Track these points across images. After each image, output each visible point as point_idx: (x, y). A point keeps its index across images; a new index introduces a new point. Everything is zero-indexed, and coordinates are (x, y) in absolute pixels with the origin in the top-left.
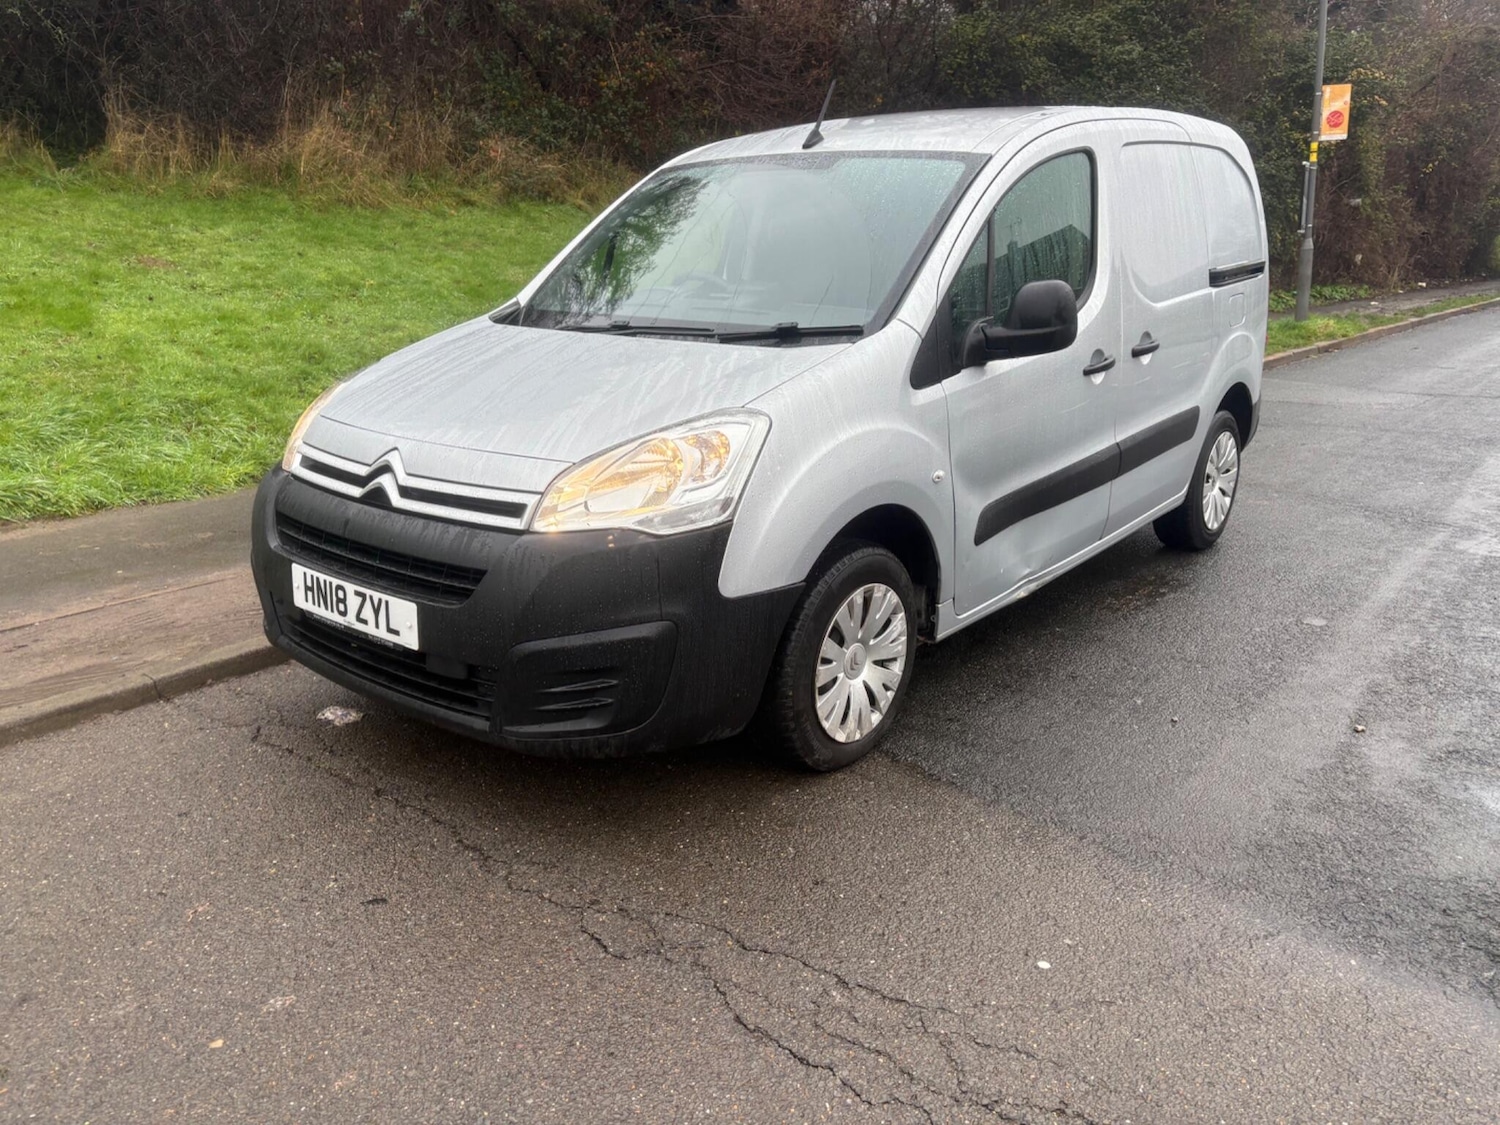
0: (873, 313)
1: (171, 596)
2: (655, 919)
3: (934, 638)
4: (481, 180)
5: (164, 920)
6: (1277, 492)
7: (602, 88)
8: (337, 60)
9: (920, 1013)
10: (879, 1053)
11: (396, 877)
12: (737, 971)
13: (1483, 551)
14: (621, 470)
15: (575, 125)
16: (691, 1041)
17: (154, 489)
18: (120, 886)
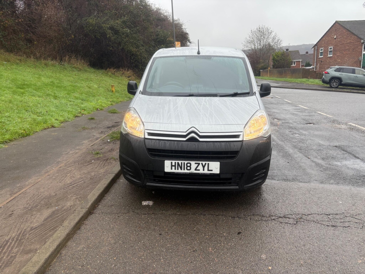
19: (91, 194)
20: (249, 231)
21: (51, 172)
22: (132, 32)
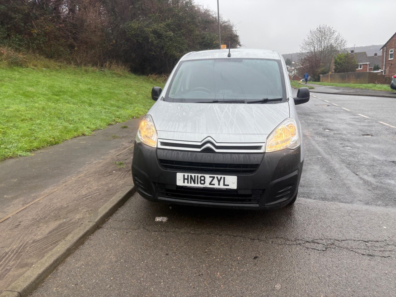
5: (214, 280)
7: (32, 33)
9: (384, 242)
10: (390, 251)
19: (103, 207)
20: (267, 256)
21: (69, 182)
22: (175, 35)
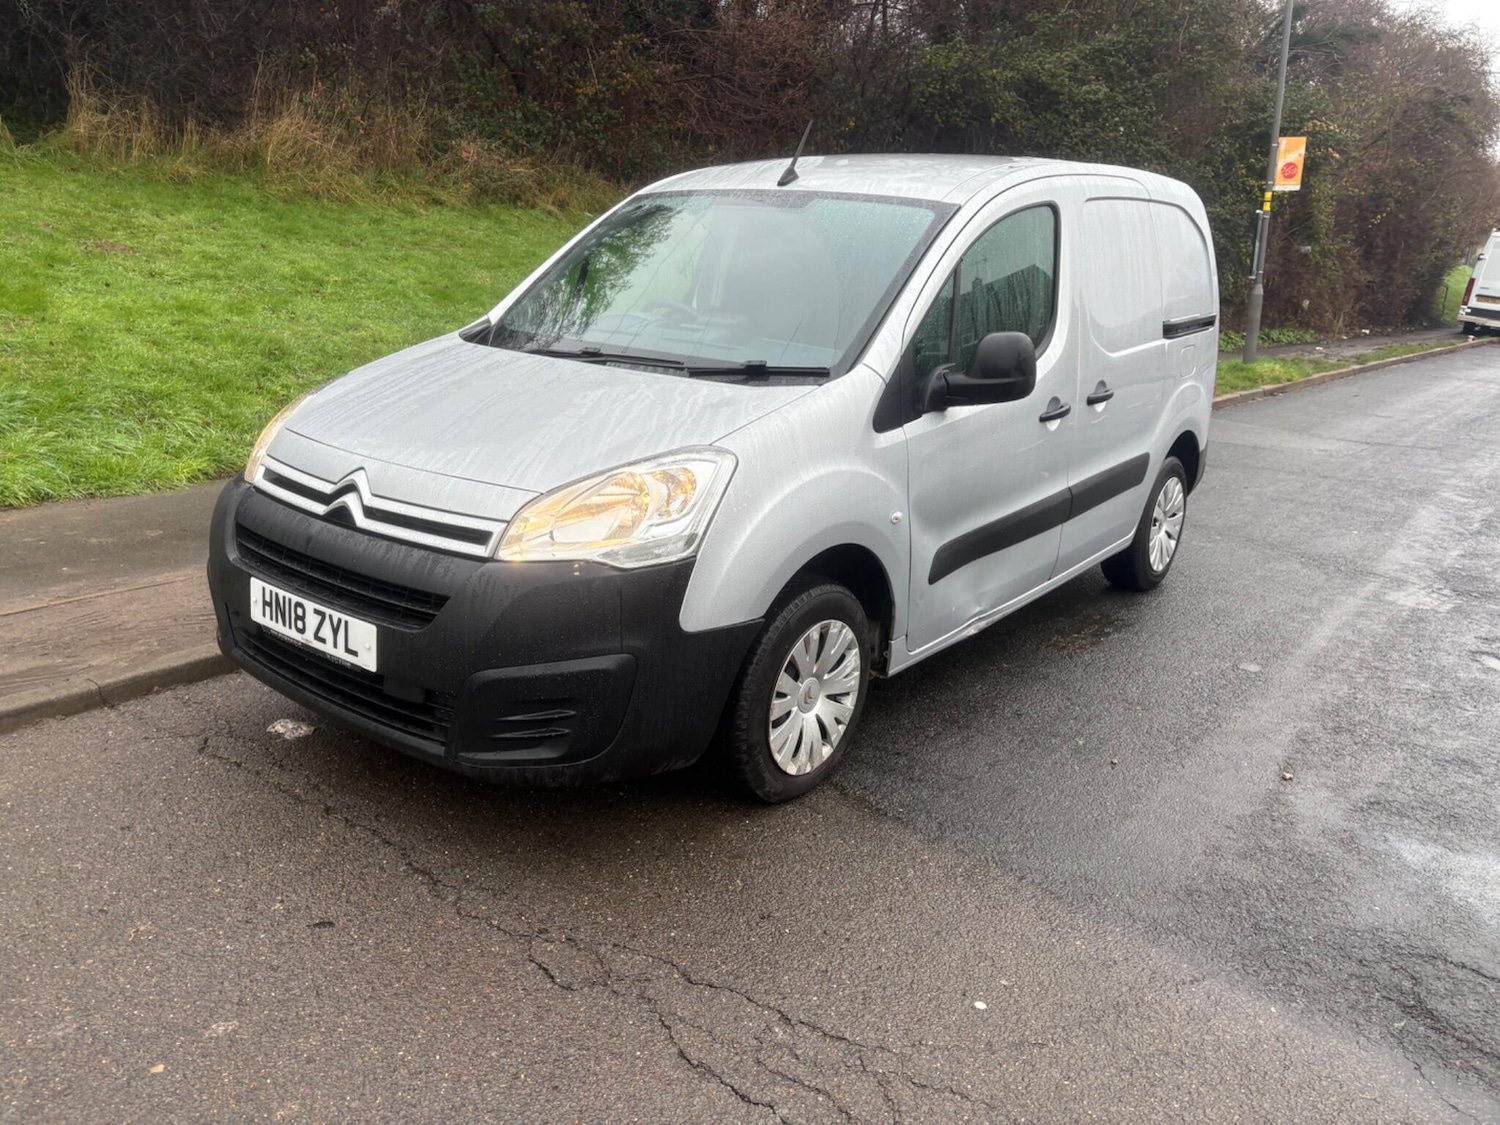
0: (840, 354)
1: (118, 597)
2: (603, 949)
3: (886, 673)
4: (452, 180)
5: (105, 938)
6: (1220, 534)
7: (577, 95)
8: (311, 50)
9: (860, 1051)
10: (819, 1091)
11: (344, 899)
12: (682, 1003)
13: (1410, 603)
14: (588, 502)
15: (548, 130)
16: (635, 1075)
17: (103, 483)
18: (60, 901)
20: (361, 934)
22: (1118, 97)
